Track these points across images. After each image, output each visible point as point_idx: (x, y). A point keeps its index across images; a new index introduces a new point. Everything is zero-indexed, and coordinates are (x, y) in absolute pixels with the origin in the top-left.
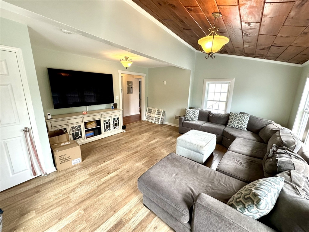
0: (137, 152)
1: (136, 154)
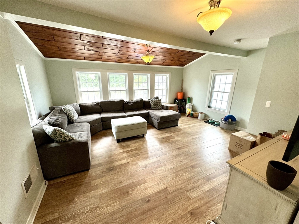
0: (178, 149)
1: (180, 146)
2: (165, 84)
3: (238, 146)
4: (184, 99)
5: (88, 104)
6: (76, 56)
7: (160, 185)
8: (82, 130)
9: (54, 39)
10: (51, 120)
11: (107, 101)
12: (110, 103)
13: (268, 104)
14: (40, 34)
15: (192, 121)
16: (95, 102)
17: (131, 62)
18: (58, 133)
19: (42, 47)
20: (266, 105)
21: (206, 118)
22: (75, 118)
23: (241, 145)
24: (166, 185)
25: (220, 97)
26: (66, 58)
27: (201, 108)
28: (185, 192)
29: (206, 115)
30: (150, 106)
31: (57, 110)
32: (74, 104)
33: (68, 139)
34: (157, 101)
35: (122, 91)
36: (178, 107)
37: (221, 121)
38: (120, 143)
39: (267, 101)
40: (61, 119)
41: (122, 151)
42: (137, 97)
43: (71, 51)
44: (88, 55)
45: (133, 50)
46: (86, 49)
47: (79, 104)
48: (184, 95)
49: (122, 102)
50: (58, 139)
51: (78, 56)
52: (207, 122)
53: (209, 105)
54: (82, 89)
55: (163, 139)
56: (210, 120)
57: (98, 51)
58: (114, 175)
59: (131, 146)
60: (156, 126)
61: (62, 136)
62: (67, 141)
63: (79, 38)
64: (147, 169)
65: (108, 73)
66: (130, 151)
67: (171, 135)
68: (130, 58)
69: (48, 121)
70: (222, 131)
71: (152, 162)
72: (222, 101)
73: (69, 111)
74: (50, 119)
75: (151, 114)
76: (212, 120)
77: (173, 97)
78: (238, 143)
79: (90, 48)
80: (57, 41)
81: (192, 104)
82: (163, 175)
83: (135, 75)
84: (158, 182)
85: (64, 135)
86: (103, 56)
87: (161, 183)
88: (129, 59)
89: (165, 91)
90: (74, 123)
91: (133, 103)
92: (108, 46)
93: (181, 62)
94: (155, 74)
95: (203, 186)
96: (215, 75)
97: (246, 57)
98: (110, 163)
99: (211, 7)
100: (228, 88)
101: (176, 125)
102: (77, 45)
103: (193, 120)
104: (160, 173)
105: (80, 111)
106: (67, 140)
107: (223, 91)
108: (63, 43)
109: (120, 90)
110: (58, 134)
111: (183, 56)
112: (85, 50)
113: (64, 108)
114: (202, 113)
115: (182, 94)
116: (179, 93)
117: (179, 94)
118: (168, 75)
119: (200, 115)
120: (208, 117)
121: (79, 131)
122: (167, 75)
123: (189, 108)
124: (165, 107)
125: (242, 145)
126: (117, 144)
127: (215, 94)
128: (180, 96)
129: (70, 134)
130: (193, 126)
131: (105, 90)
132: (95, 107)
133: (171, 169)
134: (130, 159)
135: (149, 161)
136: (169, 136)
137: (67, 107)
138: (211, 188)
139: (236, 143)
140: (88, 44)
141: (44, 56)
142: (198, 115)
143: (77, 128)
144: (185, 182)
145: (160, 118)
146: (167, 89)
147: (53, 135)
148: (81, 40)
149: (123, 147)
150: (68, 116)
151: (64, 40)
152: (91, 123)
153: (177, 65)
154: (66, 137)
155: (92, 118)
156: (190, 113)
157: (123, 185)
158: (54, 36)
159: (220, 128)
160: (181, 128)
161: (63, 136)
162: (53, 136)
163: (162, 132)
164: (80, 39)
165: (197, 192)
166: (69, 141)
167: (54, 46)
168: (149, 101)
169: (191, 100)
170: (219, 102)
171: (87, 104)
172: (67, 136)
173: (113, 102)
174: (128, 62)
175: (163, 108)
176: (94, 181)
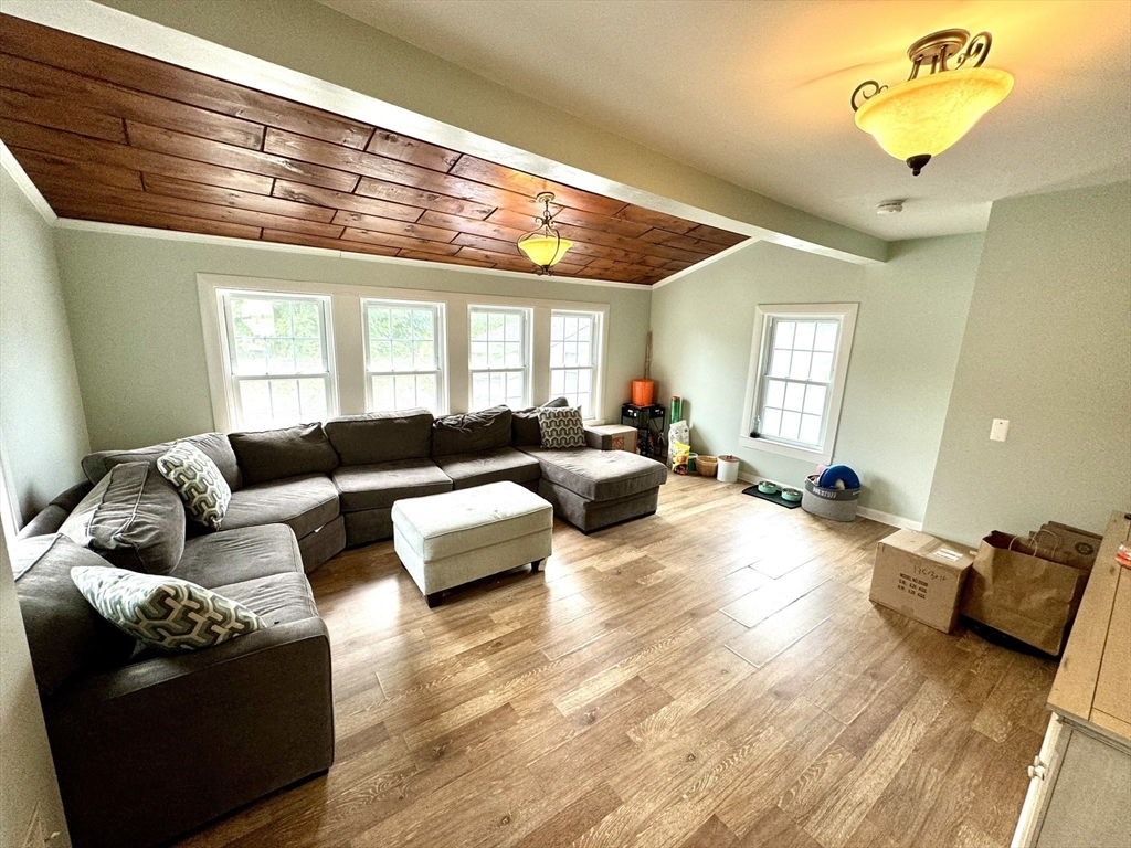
1: (695, 604)
2: (585, 348)
3: (907, 587)
4: (658, 406)
5: (272, 436)
6: (223, 219)
7: (686, 807)
8: (272, 568)
9: (127, 135)
10: (106, 527)
11: (358, 417)
12: (374, 427)
13: (998, 430)
14: (52, 102)
15: (702, 491)
16: (307, 426)
17: (461, 261)
18: (178, 607)
19: (47, 167)
20: (992, 434)
21: (746, 476)
22: (221, 506)
23: (920, 582)
24: (708, 801)
25: (794, 401)
26: (168, 228)
27: (724, 441)
28: (799, 827)
29: (743, 466)
30: (540, 437)
31: (133, 474)
32: (204, 436)
33: (222, 631)
34: (565, 414)
35: (419, 377)
36: (639, 437)
37: (810, 488)
38: (445, 611)
39: (995, 421)
40: (158, 518)
41: (460, 648)
42: (483, 400)
43: (202, 198)
44: (281, 221)
45: (484, 212)
46: (276, 193)
47: (231, 437)
48: (657, 390)
49: (424, 420)
50: (169, 638)
51: (230, 219)
52: (752, 491)
53: (756, 429)
54: (243, 367)
55: (619, 573)
56: (761, 483)
57: (331, 205)
58: (459, 784)
59: (494, 616)
60: (579, 522)
61: (171, 609)
62: (222, 643)
63: (257, 141)
64: (600, 727)
65: (363, 300)
66: (497, 645)
67: (645, 553)
68: (462, 243)
69: (90, 538)
70: (816, 526)
71: (612, 693)
72: (802, 413)
73: (190, 474)
74: (97, 523)
75: (548, 469)
76: (768, 483)
77: (619, 398)
78: (908, 578)
79: (296, 191)
80: (140, 147)
81: (688, 424)
82: (677, 752)
83: (476, 310)
84: (669, 788)
85: (207, 615)
86: (348, 230)
87: (685, 796)
88: (457, 248)
89: (586, 375)
90: (214, 530)
91: (473, 425)
92: (380, 187)
93: (648, 269)
94: (553, 310)
95: (853, 783)
96: (774, 321)
97: (885, 261)
98: (423, 720)
99: (917, 63)
100: (824, 369)
101: (649, 510)
102: (236, 173)
103: (701, 486)
104: (661, 744)
105: (235, 468)
106: (220, 639)
107: (805, 379)
108: (166, 158)
109: (413, 370)
110: (173, 615)
111: (661, 248)
112: (271, 196)
113: (165, 463)
114: (729, 459)
115: (648, 385)
116: (640, 383)
117: (639, 386)
118: (600, 316)
119: (722, 466)
120: (754, 472)
121: (255, 571)
122: (596, 314)
123: (681, 440)
124: (600, 441)
125: (926, 585)
126: (430, 617)
127: (774, 391)
128: (641, 394)
129: (209, 594)
130: (710, 512)
131: (350, 372)
132: (309, 445)
133: (702, 716)
134: (508, 686)
135: (597, 686)
136: (636, 562)
137: (182, 456)
138: (886, 785)
139: (902, 575)
140: (294, 170)
141: (54, 210)
142: (717, 467)
143: (239, 554)
144: (777, 774)
145: (593, 489)
146: (593, 368)
147: (145, 622)
148: (262, 151)
149: (462, 625)
150: (186, 501)
151: (177, 141)
152: (300, 524)
153: (633, 277)
154: (213, 621)
155: (301, 500)
156: (685, 458)
157: (516, 836)
158: (128, 122)
159: (806, 516)
160: (671, 520)
161: (200, 619)
162: (141, 627)
163: (603, 543)
164: (259, 148)
165: (842, 816)
166: (230, 640)
167: (119, 166)
168: (532, 416)
169: (683, 408)
170: (791, 420)
171: (267, 435)
172: (220, 618)
173: (387, 425)
174: (453, 257)
175: (588, 442)
176: (366, 835)
